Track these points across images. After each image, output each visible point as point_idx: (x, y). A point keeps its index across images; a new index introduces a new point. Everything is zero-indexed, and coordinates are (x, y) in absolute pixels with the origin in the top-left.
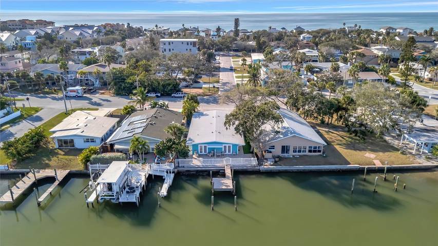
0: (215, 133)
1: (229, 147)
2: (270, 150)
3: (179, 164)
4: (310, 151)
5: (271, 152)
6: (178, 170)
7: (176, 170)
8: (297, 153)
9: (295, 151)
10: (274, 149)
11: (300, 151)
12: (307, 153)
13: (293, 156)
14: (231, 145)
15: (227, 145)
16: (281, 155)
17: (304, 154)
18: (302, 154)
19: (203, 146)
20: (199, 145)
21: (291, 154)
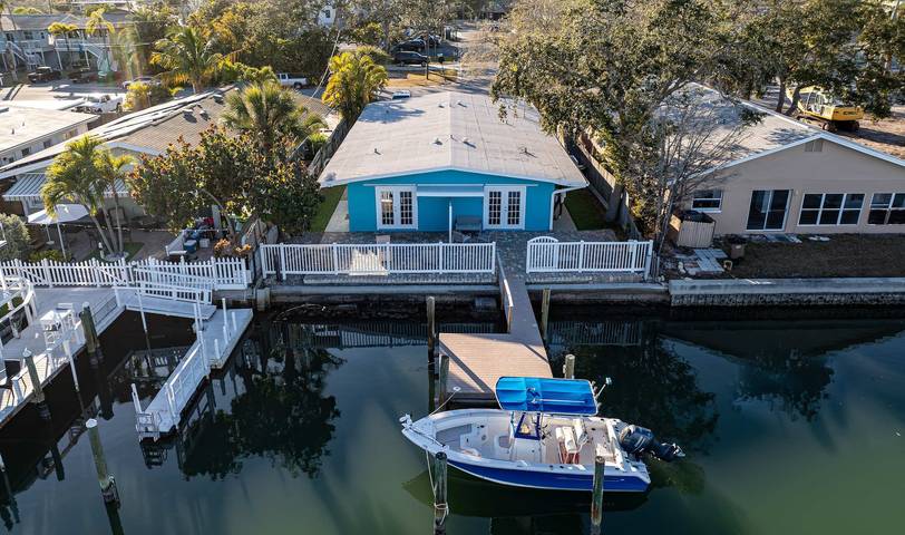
0: (448, 144)
1: (514, 196)
2: (700, 210)
3: (277, 266)
4: (876, 217)
5: (706, 219)
6: (272, 296)
7: (262, 295)
8: (818, 227)
9: (807, 218)
10: (716, 204)
11: (829, 218)
12: (863, 226)
13: (804, 238)
14: (522, 189)
15: (505, 190)
16: (744, 232)
17: (850, 228)
18: (839, 228)
19: (397, 190)
20: (379, 190)
21: (792, 225)
